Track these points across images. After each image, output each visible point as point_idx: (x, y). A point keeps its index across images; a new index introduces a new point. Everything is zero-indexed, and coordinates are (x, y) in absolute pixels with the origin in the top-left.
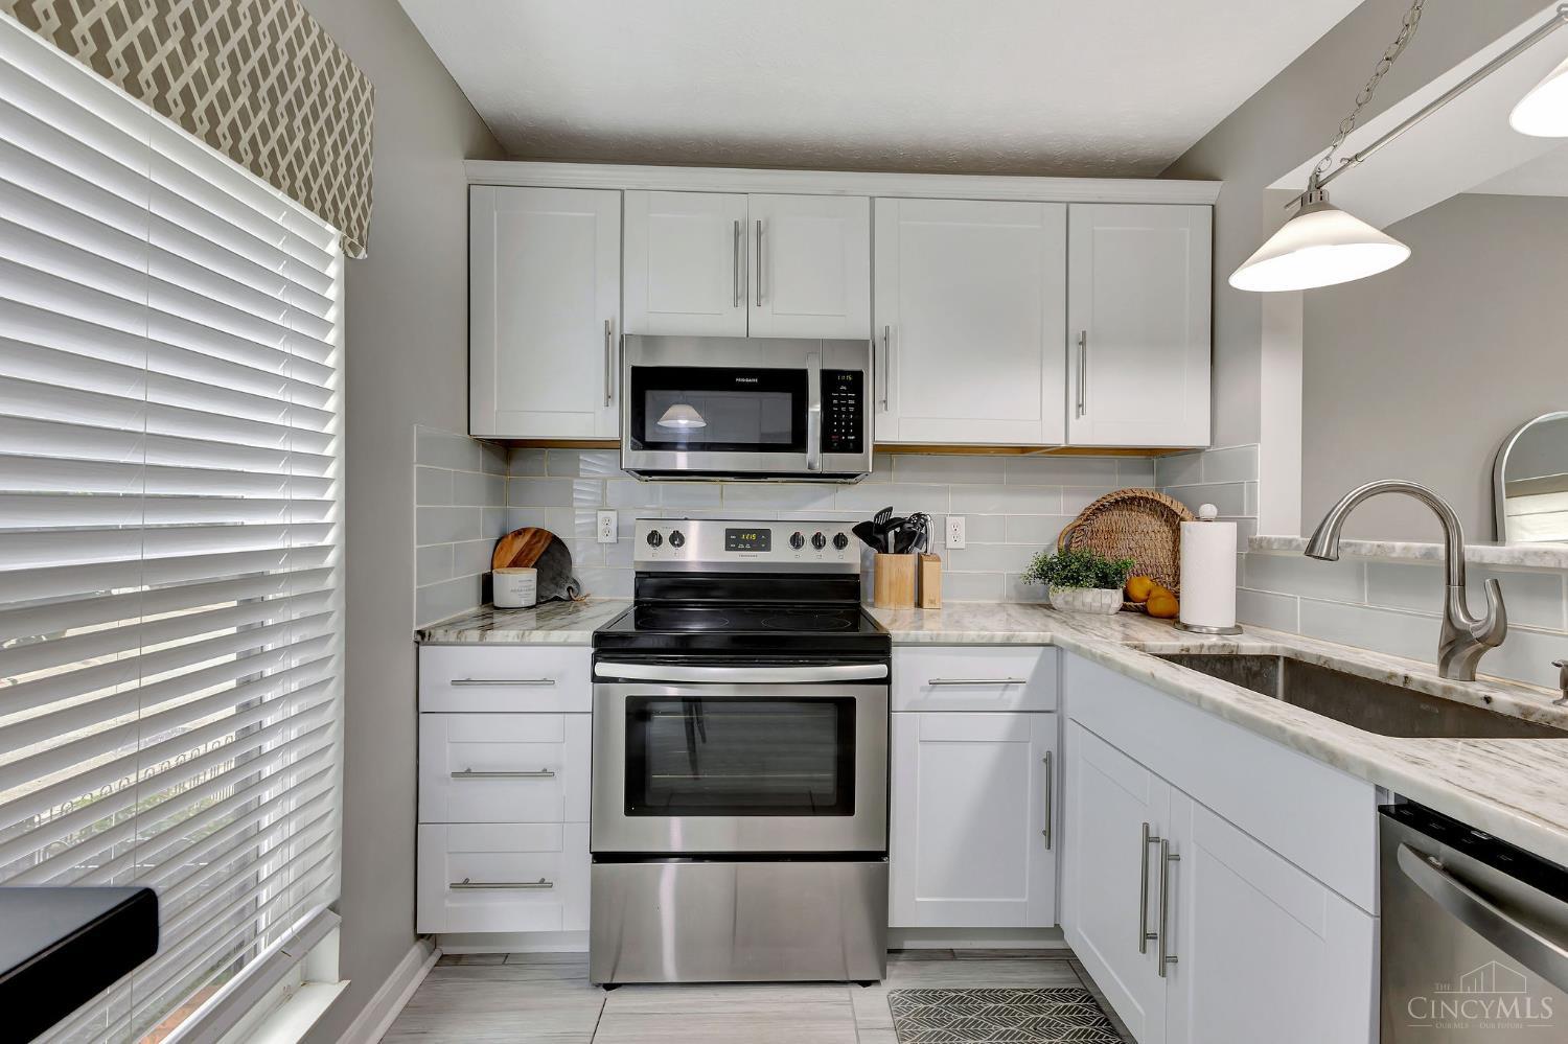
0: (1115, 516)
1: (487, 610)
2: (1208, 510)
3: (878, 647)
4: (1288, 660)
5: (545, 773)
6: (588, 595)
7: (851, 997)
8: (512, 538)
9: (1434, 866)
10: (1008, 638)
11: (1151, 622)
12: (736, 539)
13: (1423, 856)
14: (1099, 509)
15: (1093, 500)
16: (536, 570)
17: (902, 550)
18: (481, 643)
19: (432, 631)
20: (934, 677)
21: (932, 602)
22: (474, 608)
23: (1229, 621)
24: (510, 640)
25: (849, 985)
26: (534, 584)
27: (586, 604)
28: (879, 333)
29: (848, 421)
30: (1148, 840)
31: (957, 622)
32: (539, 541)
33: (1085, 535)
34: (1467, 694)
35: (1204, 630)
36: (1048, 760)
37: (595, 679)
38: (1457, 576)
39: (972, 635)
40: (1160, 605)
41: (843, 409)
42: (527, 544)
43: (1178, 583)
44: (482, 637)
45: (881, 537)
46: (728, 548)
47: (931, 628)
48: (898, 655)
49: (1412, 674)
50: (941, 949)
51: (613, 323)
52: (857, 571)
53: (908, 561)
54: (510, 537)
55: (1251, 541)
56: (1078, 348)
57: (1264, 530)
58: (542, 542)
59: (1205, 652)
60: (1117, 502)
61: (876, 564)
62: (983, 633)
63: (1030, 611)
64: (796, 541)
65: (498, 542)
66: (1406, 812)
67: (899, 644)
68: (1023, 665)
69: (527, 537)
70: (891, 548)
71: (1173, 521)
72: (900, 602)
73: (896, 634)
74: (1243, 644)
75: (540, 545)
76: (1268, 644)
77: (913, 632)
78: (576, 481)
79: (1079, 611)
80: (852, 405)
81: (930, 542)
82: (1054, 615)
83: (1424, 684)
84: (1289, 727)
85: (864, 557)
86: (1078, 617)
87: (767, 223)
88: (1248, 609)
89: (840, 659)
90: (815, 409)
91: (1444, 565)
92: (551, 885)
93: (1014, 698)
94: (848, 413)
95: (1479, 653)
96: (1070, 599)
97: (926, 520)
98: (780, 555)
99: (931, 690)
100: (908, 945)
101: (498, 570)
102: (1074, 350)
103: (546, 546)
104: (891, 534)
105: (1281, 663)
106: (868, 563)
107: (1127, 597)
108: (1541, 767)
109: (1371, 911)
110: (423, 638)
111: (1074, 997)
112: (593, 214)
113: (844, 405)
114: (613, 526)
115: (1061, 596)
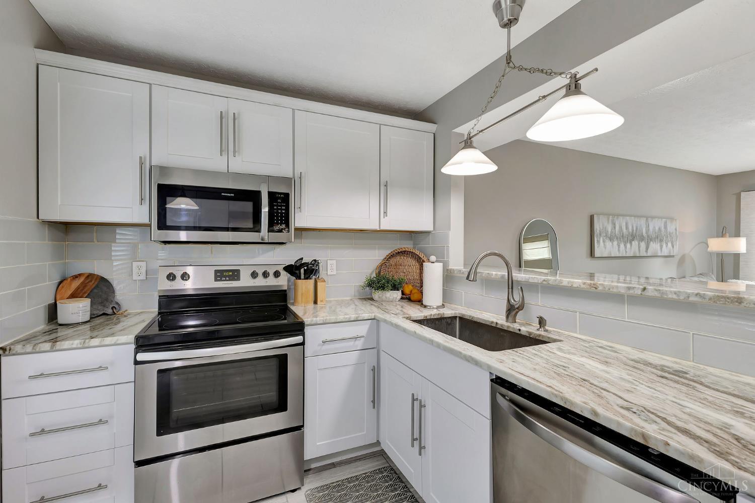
0: (398, 259)
1: (53, 327)
2: (433, 258)
3: (298, 328)
4: (461, 318)
5: (101, 422)
6: (126, 311)
7: (287, 499)
8: (71, 280)
9: (507, 400)
10: (357, 318)
11: (412, 304)
12: (220, 275)
13: (504, 396)
14: (392, 256)
15: (389, 252)
16: (89, 300)
17: (306, 278)
18: (52, 350)
19: (12, 347)
20: (324, 339)
21: (321, 301)
22: (42, 326)
23: (439, 302)
24: (74, 346)
25: (286, 494)
26: (89, 308)
27: (125, 316)
28: (297, 175)
29: (282, 217)
30: (414, 400)
31: (334, 311)
32: (91, 281)
33: (386, 267)
34: (514, 328)
35: (432, 307)
36: (373, 370)
37: (137, 363)
38: (511, 284)
39: (341, 317)
40: (415, 297)
41: (280, 211)
42: (82, 283)
43: (422, 286)
44: (52, 347)
45: (297, 272)
46: (216, 280)
47: (322, 316)
48: (307, 330)
49: (498, 322)
50: (329, 465)
51: (145, 158)
52: (285, 288)
53: (311, 282)
54: (69, 279)
55: (447, 270)
56: (384, 188)
57: (452, 266)
58: (93, 282)
59: (432, 317)
60: (399, 252)
61: (295, 285)
62: (346, 316)
63: (365, 302)
64: (254, 275)
65: (60, 283)
66: (498, 381)
67: (308, 325)
68: (362, 329)
69: (82, 279)
70: (302, 276)
71: (421, 262)
72: (307, 302)
73: (307, 320)
74: (445, 313)
75: (91, 283)
76: (453, 312)
77: (314, 319)
78: (113, 244)
79: (385, 301)
80: (284, 210)
81: (320, 272)
82: (374, 304)
83: (502, 325)
84: (463, 352)
85: (289, 281)
86: (383, 303)
87: (239, 114)
88: (447, 296)
89: (279, 336)
90: (265, 210)
91: (507, 281)
92: (106, 487)
93: (359, 344)
94: (282, 213)
95: (517, 312)
96: (381, 296)
97: (318, 263)
98: (245, 282)
99: (323, 345)
100: (313, 466)
101: (62, 301)
102: (383, 188)
103: (96, 283)
104: (302, 270)
105: (458, 319)
106: (290, 284)
107: (403, 293)
108: (534, 358)
109: (489, 418)
110: (4, 352)
111: (386, 470)
112: (131, 95)
113: (280, 209)
114: (143, 270)
115: (377, 295)
